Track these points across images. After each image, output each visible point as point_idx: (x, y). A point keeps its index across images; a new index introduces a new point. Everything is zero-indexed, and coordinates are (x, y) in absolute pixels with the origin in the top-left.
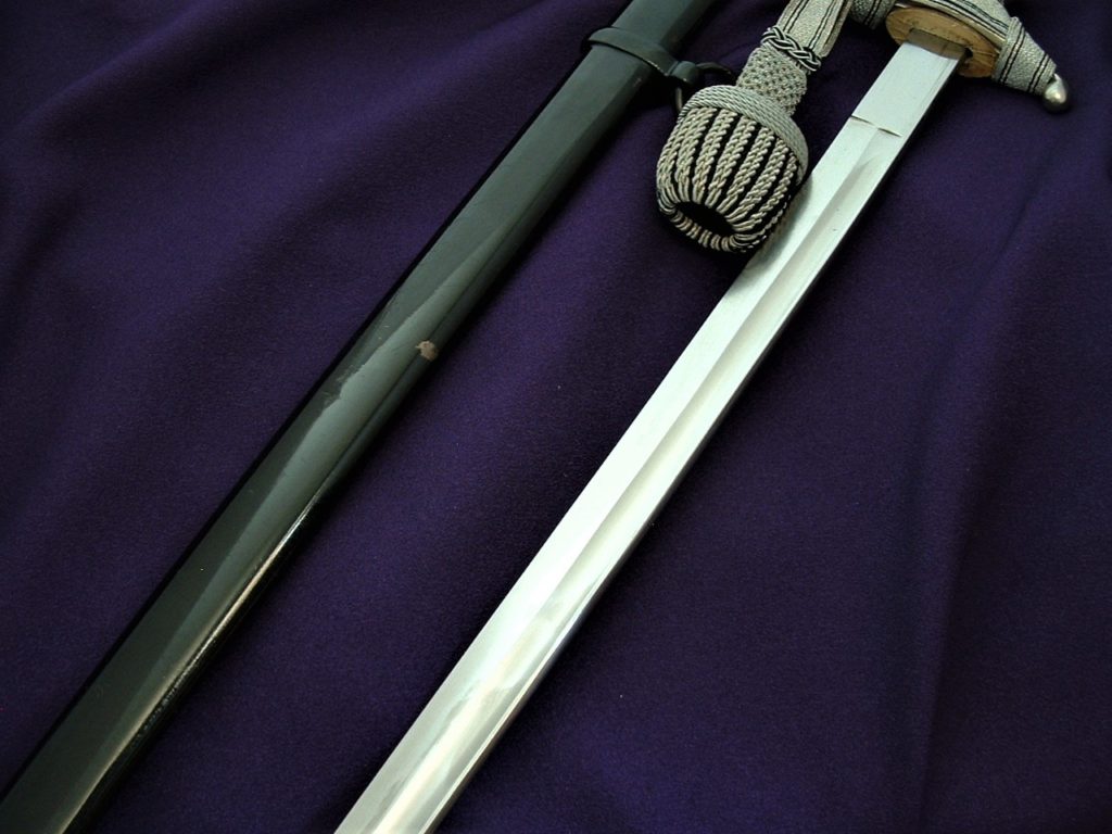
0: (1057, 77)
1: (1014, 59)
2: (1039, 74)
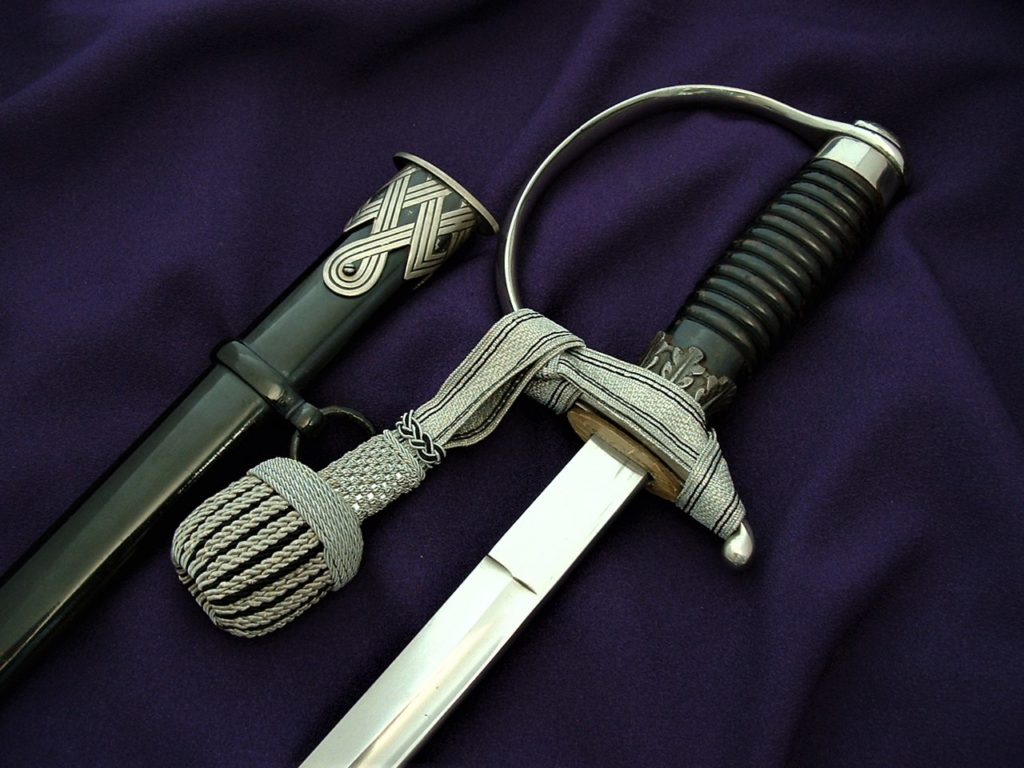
0: (743, 530)
1: (697, 500)
2: (721, 523)
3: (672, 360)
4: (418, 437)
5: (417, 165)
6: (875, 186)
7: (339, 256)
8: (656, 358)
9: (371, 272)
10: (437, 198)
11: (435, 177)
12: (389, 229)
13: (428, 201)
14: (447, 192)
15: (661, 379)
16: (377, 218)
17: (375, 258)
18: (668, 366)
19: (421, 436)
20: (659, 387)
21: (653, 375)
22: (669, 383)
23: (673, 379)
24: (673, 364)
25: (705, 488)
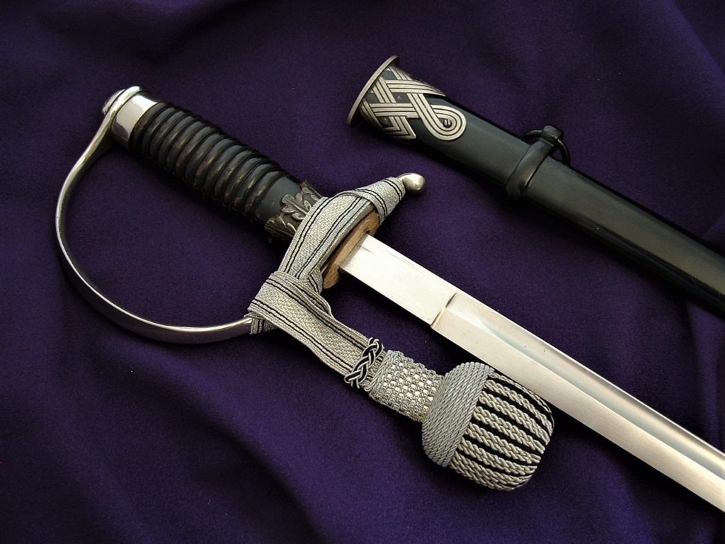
2: (398, 190)
3: (292, 213)
4: (367, 359)
5: (362, 102)
6: (155, 103)
7: (438, 132)
8: (289, 224)
9: (447, 111)
10: (387, 84)
11: (371, 88)
12: (414, 107)
13: (389, 89)
14: (381, 79)
15: (305, 220)
16: (406, 116)
17: (436, 111)
18: (296, 216)
19: (365, 357)
20: (313, 218)
21: (302, 225)
22: (309, 214)
23: (306, 213)
24: (294, 213)
25: (378, 195)
